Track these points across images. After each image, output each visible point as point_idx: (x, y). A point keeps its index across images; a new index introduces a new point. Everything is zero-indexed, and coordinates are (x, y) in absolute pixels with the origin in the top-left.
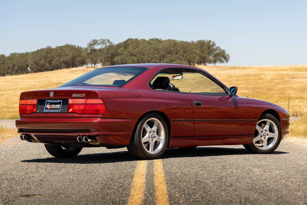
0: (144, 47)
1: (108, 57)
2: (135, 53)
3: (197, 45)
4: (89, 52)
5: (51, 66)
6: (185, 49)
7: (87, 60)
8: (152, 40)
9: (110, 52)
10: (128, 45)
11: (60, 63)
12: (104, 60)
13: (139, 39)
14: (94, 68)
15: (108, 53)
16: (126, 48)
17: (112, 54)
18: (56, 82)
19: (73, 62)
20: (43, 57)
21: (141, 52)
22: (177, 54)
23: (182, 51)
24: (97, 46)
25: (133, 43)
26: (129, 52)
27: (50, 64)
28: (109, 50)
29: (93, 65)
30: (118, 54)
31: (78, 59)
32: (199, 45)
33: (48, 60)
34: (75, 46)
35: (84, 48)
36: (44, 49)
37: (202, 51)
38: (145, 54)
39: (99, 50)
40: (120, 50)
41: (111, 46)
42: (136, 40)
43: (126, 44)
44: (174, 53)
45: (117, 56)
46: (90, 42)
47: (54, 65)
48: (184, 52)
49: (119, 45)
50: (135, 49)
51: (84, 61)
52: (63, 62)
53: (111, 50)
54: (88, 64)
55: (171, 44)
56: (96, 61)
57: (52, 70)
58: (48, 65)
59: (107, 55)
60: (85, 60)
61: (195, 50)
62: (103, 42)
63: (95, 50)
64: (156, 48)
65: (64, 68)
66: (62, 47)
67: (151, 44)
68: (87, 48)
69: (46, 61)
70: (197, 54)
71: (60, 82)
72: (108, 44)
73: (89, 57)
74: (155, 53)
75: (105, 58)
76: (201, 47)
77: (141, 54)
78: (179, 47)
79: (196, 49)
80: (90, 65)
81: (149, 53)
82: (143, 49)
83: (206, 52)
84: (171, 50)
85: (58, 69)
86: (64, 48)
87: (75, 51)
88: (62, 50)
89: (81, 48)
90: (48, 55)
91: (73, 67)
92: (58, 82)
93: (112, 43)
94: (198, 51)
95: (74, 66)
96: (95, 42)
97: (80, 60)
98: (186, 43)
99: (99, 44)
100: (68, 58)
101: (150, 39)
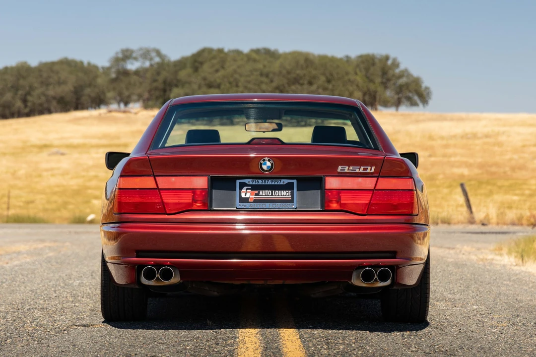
0: (239, 67)
1: (156, 89)
2: (218, 81)
3: (358, 66)
4: (113, 76)
5: (26, 106)
6: (332, 75)
7: (110, 95)
8: (257, 51)
9: (161, 79)
10: (202, 63)
11: (48, 101)
12: (146, 95)
13: (226, 50)
14: (125, 112)
15: (155, 81)
16: (196, 70)
17: (165, 82)
18: (38, 143)
19: (78, 99)
20: (9, 85)
21: (232, 80)
22: (310, 83)
23: (323, 78)
24: (132, 64)
25: (214, 58)
26: (205, 79)
27: (25, 101)
28: (158, 74)
29: (122, 105)
30: (177, 83)
31: (88, 91)
32: (362, 66)
33: (20, 92)
34: (82, 63)
35: (103, 68)
36: (12, 68)
37: (368, 78)
38: (240, 84)
39: (137, 73)
40: (183, 74)
41: (163, 65)
42: (220, 51)
43: (197, 61)
44: (306, 82)
45: (177, 86)
46: (117, 53)
47: (34, 104)
48: (329, 81)
49: (181, 64)
50: (217, 71)
51: (102, 97)
52: (54, 98)
53: (164, 74)
54: (111, 103)
55: (297, 63)
56: (129, 97)
57: (28, 115)
58: (19, 104)
59: (155, 84)
60: (104, 93)
61: (352, 77)
62: (146, 54)
63: (126, 73)
64: (266, 70)
65: (56, 112)
66: (53, 64)
67: (255, 61)
68: (109, 69)
69: (16, 94)
70: (358, 86)
71: (48, 143)
72: (157, 60)
73: (114, 89)
74: (262, 82)
75: (149, 91)
76: (367, 70)
77: (230, 83)
78: (316, 69)
79: (356, 74)
80: (114, 106)
81: (249, 82)
82: (235, 71)
83: (378, 80)
84: (298, 75)
85: (41, 112)
86: (56, 68)
87: (81, 75)
88: (52, 71)
89: (96, 67)
90: (22, 82)
91: (77, 108)
92: (43, 142)
93: (165, 56)
94: (359, 79)
95: (80, 106)
96: (127, 55)
97: (93, 95)
98: (333, 60)
99: (136, 59)
100: (66, 90)
101: (252, 51)
